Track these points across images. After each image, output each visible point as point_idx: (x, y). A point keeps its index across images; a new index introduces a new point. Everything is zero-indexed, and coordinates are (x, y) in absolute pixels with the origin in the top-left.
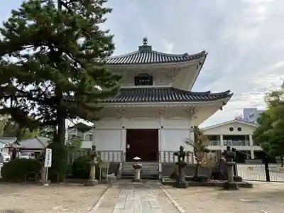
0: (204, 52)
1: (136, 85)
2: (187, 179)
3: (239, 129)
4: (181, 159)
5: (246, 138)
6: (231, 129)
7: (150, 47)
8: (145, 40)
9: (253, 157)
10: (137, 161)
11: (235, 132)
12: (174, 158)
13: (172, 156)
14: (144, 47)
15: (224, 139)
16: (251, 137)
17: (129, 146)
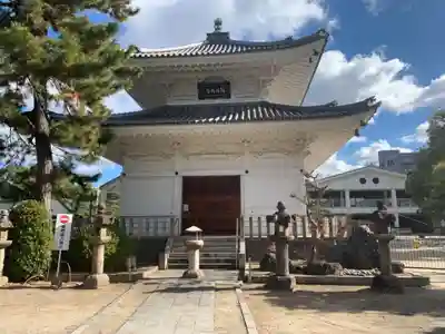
1: (201, 98)
3: (376, 181)
4: (281, 229)
5: (385, 194)
6: (363, 181)
7: (227, 34)
8: (218, 23)
9: (397, 223)
10: (193, 234)
11: (370, 186)
12: (268, 226)
13: (264, 224)
14: (215, 33)
15: (351, 197)
16: (394, 193)
17: (186, 207)
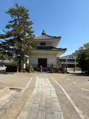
0: (60, 36)
1: (41, 45)
2: (54, 71)
3: (72, 57)
5: (74, 60)
6: (70, 57)
7: (45, 33)
8: (43, 31)
10: (41, 67)
13: (50, 66)
14: (43, 33)
15: (67, 60)
16: (76, 60)
17: (39, 63)
